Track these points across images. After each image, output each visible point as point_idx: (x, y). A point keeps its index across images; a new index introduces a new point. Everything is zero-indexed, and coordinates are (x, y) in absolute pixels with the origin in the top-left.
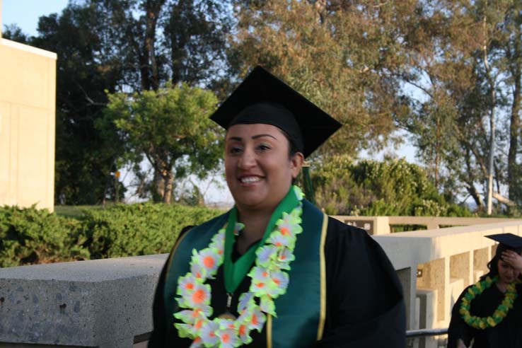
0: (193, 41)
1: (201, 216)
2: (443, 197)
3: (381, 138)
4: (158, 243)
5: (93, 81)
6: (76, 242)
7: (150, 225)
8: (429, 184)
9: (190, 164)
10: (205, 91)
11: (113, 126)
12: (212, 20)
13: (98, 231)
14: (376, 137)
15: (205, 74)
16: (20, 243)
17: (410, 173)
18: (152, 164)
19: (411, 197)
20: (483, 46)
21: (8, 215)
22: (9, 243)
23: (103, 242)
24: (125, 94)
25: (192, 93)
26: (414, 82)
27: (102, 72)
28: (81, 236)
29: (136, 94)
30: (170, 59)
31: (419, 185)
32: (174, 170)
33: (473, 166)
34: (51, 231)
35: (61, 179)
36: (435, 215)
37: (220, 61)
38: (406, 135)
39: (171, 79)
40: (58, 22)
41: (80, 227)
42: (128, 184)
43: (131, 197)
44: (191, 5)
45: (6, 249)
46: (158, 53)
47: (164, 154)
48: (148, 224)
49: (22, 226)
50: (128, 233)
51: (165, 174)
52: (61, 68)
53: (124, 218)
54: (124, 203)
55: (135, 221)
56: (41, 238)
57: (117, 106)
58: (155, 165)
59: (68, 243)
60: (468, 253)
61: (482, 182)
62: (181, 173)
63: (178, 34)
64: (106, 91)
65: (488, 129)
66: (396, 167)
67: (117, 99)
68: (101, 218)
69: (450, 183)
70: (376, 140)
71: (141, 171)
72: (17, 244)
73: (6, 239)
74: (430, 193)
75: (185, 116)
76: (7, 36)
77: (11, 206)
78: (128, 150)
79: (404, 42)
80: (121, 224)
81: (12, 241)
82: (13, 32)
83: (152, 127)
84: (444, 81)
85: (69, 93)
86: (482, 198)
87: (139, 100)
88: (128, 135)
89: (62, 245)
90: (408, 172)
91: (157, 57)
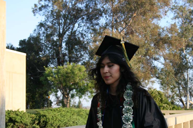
0: (76, 47)
1: (81, 112)
2: (170, 103)
3: (146, 81)
4: (65, 123)
5: (39, 63)
6: (34, 123)
7: (62, 116)
8: (165, 98)
9: (76, 93)
10: (81, 66)
11: (47, 79)
12: (83, 40)
13: (42, 119)
14: (145, 81)
15: (81, 60)
16: (13, 124)
17: (158, 94)
18: (62, 93)
19: (158, 103)
20: (183, 46)
21: (9, 113)
22: (9, 124)
23: (44, 123)
24: (52, 67)
25: (76, 67)
26: (158, 61)
27: (43, 60)
28: (36, 121)
29: (55, 67)
30: (68, 54)
31: (161, 98)
32: (70, 95)
33: (181, 91)
34: (25, 119)
35: (28, 100)
36: (168, 110)
37: (86, 55)
38: (156, 80)
39: (68, 62)
40: (26, 42)
41: (36, 117)
42: (53, 101)
43: (54, 106)
44: (75, 34)
45: (8, 126)
46: (63, 52)
47: (66, 89)
48: (61, 116)
49: (14, 118)
50: (53, 119)
51: (67, 97)
52: (28, 59)
53: (52, 113)
54: (52, 108)
55: (56, 115)
56: (21, 122)
57: (49, 72)
58: (63, 94)
59: (31, 123)
60: (181, 123)
61: (185, 97)
62: (73, 96)
63: (71, 45)
64: (44, 67)
65: (186, 77)
66: (153, 92)
67: (49, 69)
68: (43, 114)
69: (173, 97)
70: (145, 82)
71: (58, 96)
72: (12, 124)
73: (8, 122)
74: (166, 101)
75: (74, 75)
76: (8, 48)
77: (10, 110)
78: (53, 88)
79: (154, 46)
80: (51, 116)
81: (10, 123)
82: (10, 46)
83: (62, 79)
84: (169, 60)
85: (31, 68)
86: (185, 103)
87: (57, 70)
88: (53, 83)
89: (29, 124)
90: (157, 94)
91: (63, 54)
